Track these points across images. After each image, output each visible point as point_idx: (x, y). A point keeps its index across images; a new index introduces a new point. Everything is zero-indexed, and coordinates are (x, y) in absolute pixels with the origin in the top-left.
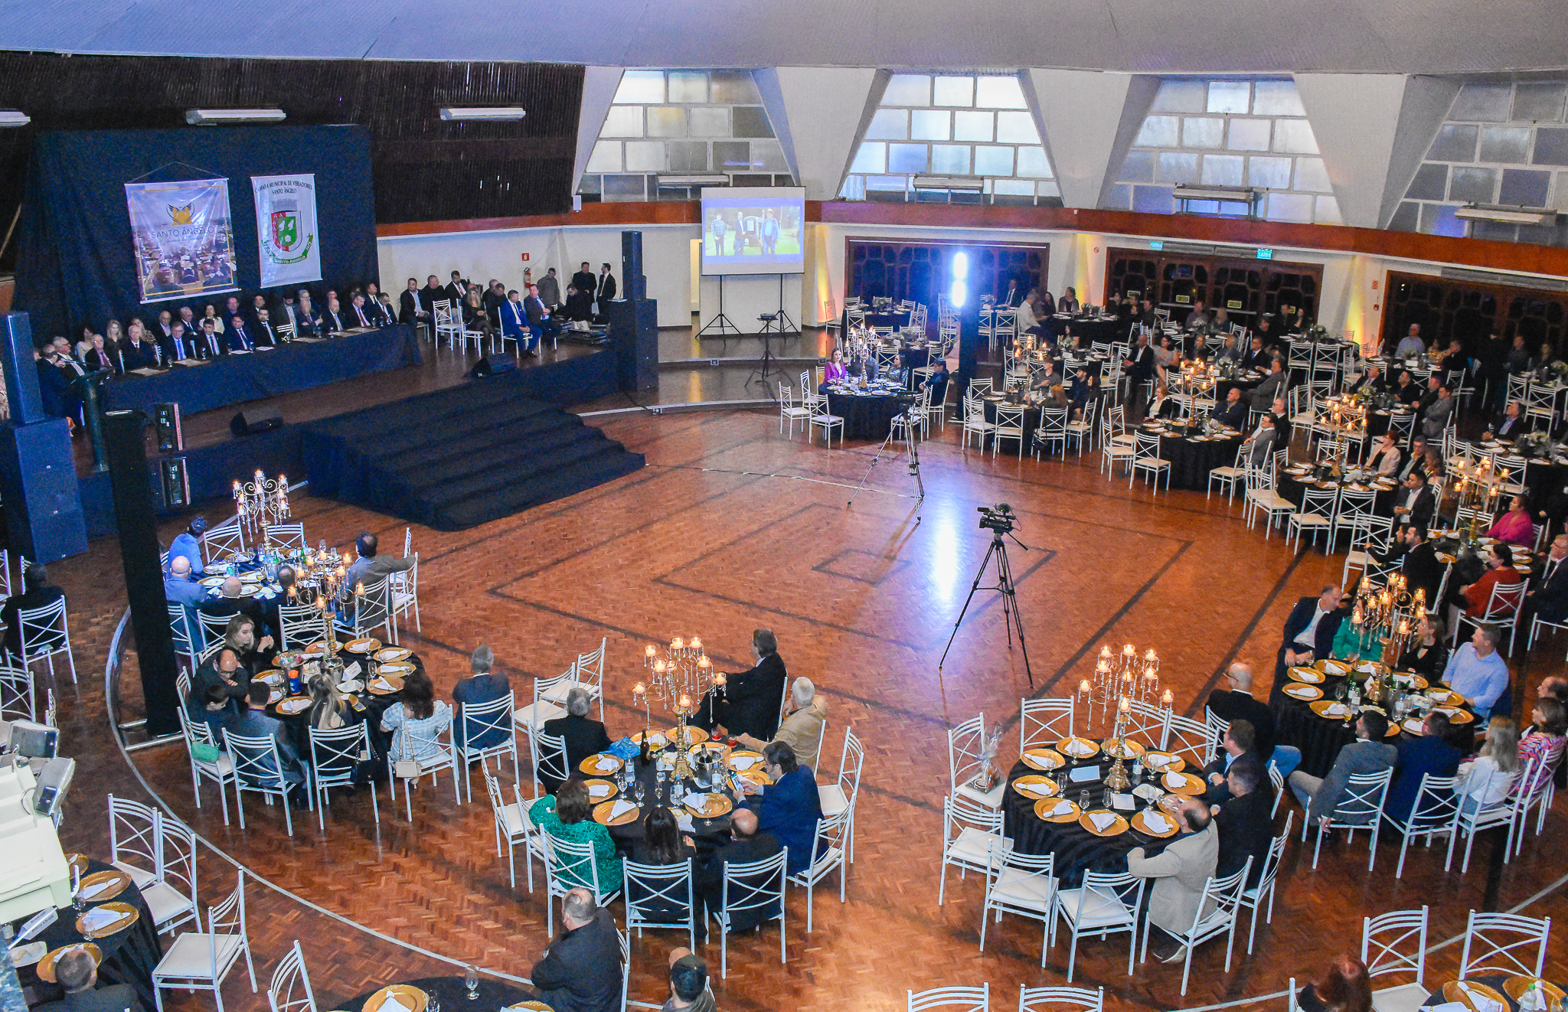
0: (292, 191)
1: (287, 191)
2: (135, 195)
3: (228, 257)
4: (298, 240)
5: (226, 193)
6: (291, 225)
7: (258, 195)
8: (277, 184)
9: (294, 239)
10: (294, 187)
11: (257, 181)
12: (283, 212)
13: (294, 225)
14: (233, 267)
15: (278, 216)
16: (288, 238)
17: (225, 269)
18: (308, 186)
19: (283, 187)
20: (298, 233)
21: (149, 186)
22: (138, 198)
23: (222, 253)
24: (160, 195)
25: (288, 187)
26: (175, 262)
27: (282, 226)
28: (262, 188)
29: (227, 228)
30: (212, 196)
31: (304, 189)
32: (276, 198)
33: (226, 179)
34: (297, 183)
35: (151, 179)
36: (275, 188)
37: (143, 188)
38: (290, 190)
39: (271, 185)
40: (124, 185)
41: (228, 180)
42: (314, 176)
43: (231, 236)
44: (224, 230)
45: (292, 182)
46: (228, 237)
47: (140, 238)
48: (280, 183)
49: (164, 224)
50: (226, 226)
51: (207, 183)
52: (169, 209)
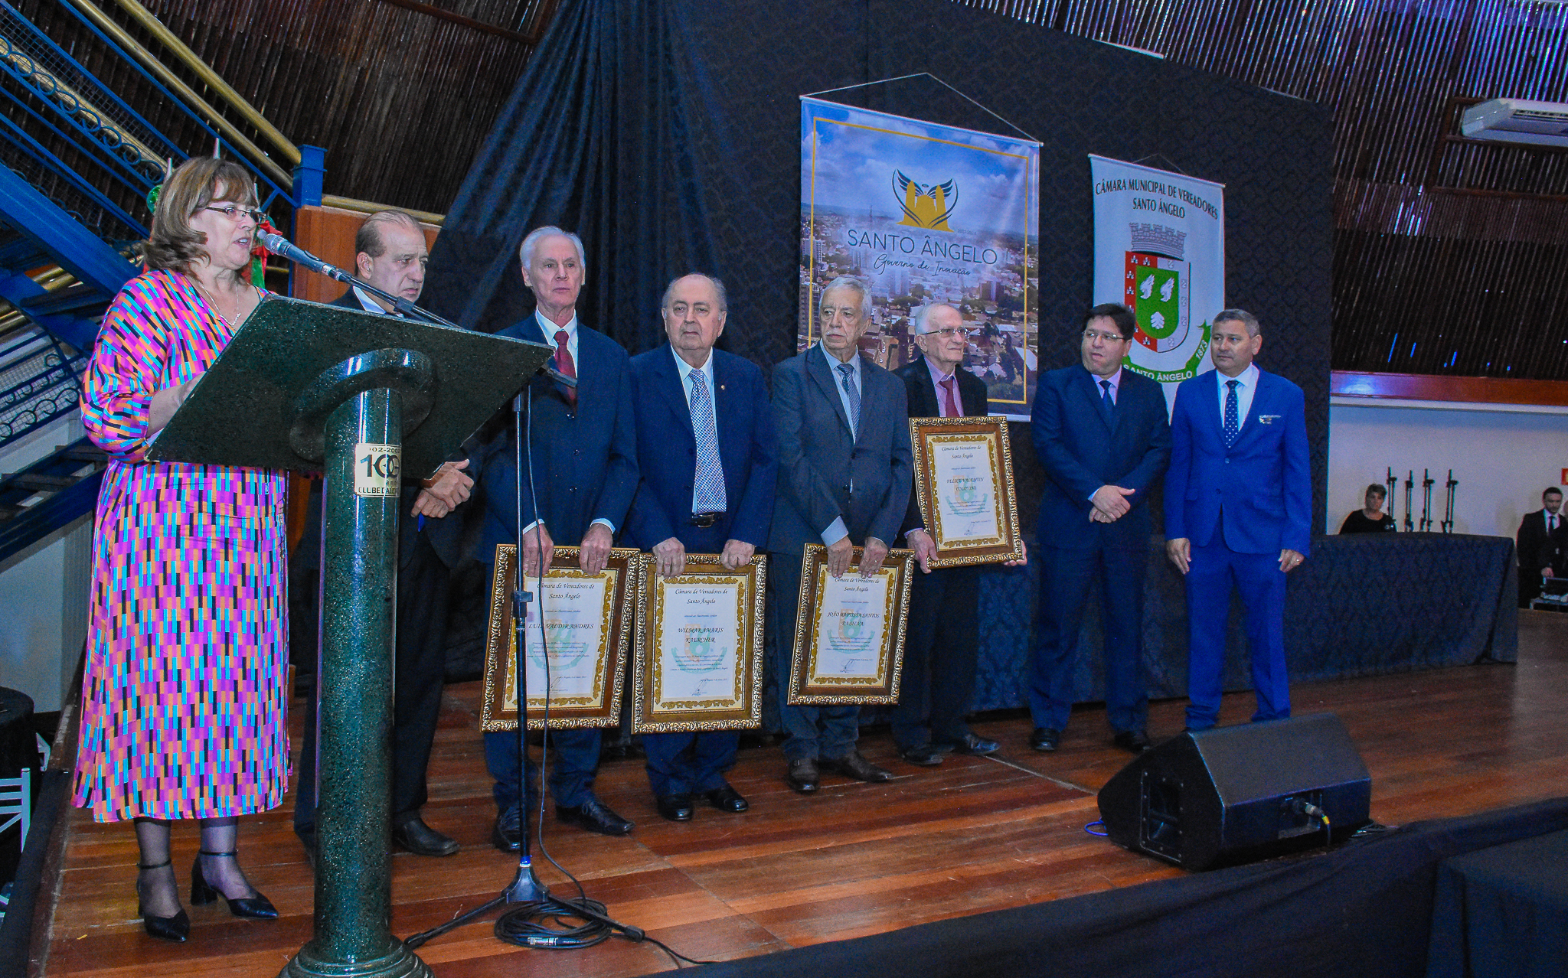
0: (1177, 212)
1: (1164, 208)
2: (820, 128)
3: (1024, 328)
4: (1178, 333)
5: (1035, 178)
6: (1167, 289)
7: (1100, 200)
8: (1145, 186)
9: (1171, 324)
10: (1180, 202)
11: (1104, 168)
12: (1154, 256)
13: (1175, 291)
14: (1030, 359)
15: (1141, 260)
16: (1157, 320)
17: (1011, 361)
18: (1210, 209)
19: (1156, 196)
20: (1182, 311)
21: (859, 117)
22: (829, 138)
23: (1010, 319)
24: (884, 146)
25: (1167, 199)
26: (896, 318)
27: (1147, 287)
28: (1111, 186)
29: (1030, 262)
30: (1003, 177)
31: (1201, 214)
32: (1145, 217)
33: (1038, 144)
34: (1188, 197)
35: (864, 100)
36: (1141, 194)
37: (842, 116)
38: (1171, 208)
39: (1132, 185)
40: (801, 97)
41: (1041, 148)
42: (1224, 190)
43: (1035, 282)
44: (1020, 265)
45: (1177, 190)
46: (1029, 283)
47: (817, 238)
48: (1151, 185)
49: (882, 218)
50: (1026, 257)
51: (996, 142)
52: (898, 184)
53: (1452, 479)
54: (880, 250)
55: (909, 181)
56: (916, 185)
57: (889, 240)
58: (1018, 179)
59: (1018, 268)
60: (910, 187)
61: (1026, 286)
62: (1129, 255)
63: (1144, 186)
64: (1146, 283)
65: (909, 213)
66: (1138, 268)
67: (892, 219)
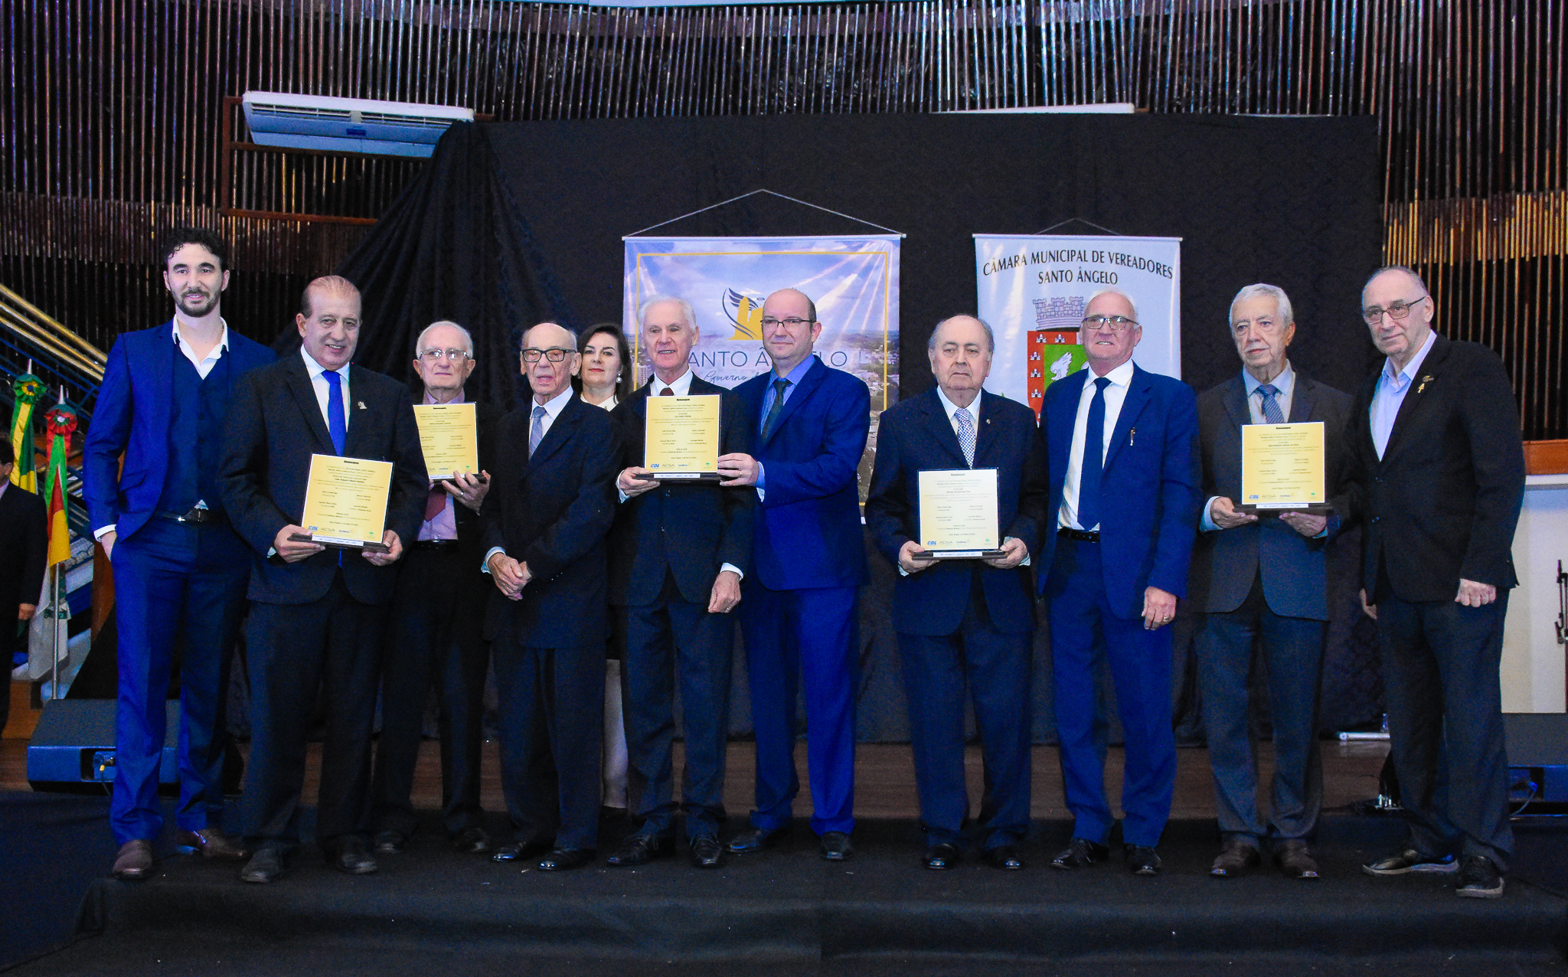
0: (1103, 278)
1: (1086, 276)
2: (649, 262)
5: (893, 271)
7: (989, 280)
10: (1109, 267)
11: (989, 248)
12: (1070, 332)
15: (1052, 338)
18: (1159, 268)
19: (1075, 266)
21: (684, 244)
22: (653, 270)
24: (712, 267)
25: (1089, 266)
27: (1060, 368)
28: (1007, 264)
29: (887, 359)
30: (853, 277)
31: (1145, 276)
32: (1047, 291)
33: (898, 237)
34: (1123, 259)
36: (1049, 267)
37: (670, 247)
38: (1097, 276)
39: (1036, 258)
40: (624, 238)
41: (902, 239)
42: (1181, 243)
43: (896, 378)
44: (877, 362)
45: (1106, 255)
46: (889, 380)
47: (641, 365)
48: (1065, 256)
49: (710, 336)
50: (887, 354)
51: (845, 243)
52: (728, 301)
53: (1563, 572)
54: (709, 368)
55: (742, 297)
56: (750, 300)
57: (719, 358)
58: (875, 276)
59: (875, 366)
60: (743, 303)
61: (886, 384)
62: (1032, 336)
63: (1055, 257)
64: (1061, 361)
65: (739, 327)
66: (1046, 348)
67: (722, 336)
